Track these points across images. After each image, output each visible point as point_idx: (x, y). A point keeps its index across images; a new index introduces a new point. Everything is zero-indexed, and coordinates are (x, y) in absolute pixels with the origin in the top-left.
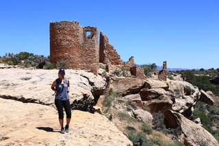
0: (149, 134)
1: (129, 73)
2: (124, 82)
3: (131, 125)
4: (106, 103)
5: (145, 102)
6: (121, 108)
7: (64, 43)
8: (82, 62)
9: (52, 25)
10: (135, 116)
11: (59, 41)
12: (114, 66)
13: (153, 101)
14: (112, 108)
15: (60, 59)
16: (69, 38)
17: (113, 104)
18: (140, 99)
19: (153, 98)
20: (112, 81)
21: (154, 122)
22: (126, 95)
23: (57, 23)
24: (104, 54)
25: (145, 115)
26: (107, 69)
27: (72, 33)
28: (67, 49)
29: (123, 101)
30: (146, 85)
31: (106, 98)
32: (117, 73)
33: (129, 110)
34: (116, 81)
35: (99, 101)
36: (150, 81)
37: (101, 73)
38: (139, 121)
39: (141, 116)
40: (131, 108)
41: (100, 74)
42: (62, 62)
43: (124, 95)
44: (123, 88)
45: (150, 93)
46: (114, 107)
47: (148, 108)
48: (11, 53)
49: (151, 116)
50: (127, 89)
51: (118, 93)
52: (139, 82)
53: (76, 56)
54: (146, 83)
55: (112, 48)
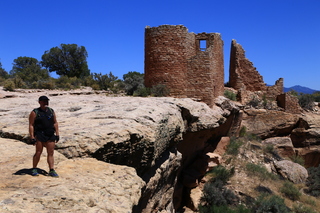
0: (293, 200)
1: (274, 103)
2: (264, 117)
3: (266, 184)
4: (231, 149)
5: (300, 149)
6: (254, 158)
7: (164, 58)
8: (189, 86)
9: (148, 31)
10: (278, 170)
11: (156, 55)
12: (250, 93)
13: (313, 149)
14: (240, 156)
15: (157, 81)
16: (171, 50)
17: (241, 150)
18: (291, 144)
19: (313, 144)
20: (245, 115)
21: (310, 181)
22: (268, 137)
23: (154, 28)
24: (236, 75)
25: (295, 170)
26: (239, 98)
27: (176, 42)
28: (168, 67)
29: (259, 147)
30: (302, 123)
31: (231, 141)
32: (254, 103)
33: (267, 160)
34: (252, 116)
35: (220, 146)
36: (308, 117)
37: (220, 102)
38: (283, 178)
39: (287, 171)
40: (271, 158)
41: (218, 105)
42: (159, 85)
43: (264, 138)
44: (262, 126)
45: (308, 135)
46: (243, 155)
47: (301, 159)
48: (98, 73)
49: (304, 171)
50: (269, 128)
51: (253, 135)
52: (290, 118)
53: (180, 77)
54: (301, 119)
55: (250, 65)
